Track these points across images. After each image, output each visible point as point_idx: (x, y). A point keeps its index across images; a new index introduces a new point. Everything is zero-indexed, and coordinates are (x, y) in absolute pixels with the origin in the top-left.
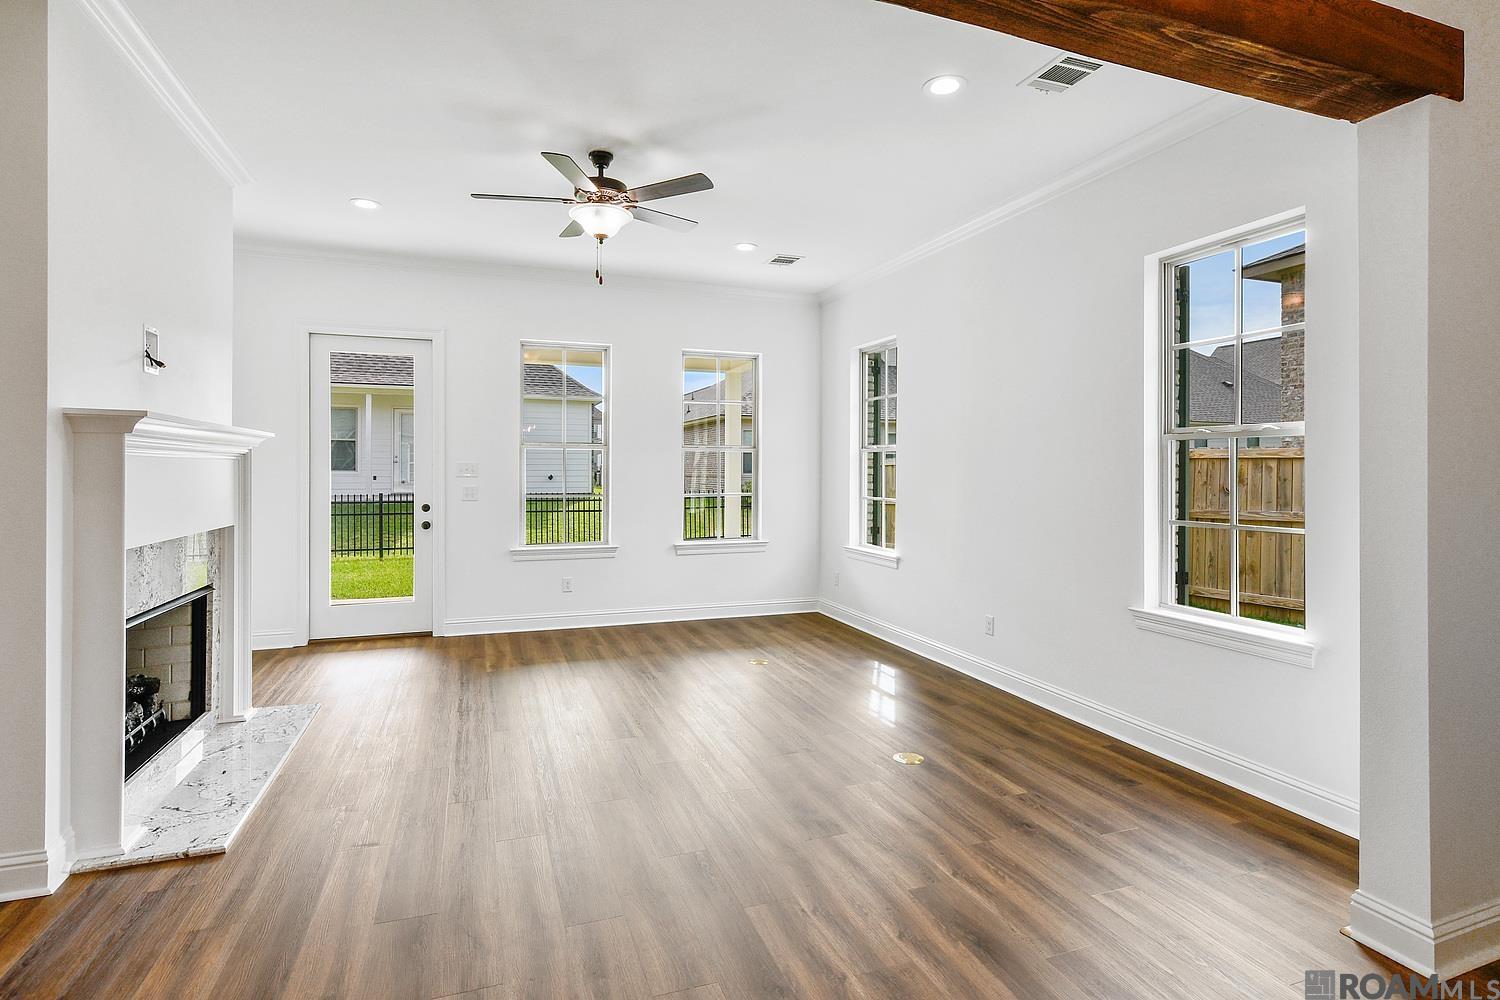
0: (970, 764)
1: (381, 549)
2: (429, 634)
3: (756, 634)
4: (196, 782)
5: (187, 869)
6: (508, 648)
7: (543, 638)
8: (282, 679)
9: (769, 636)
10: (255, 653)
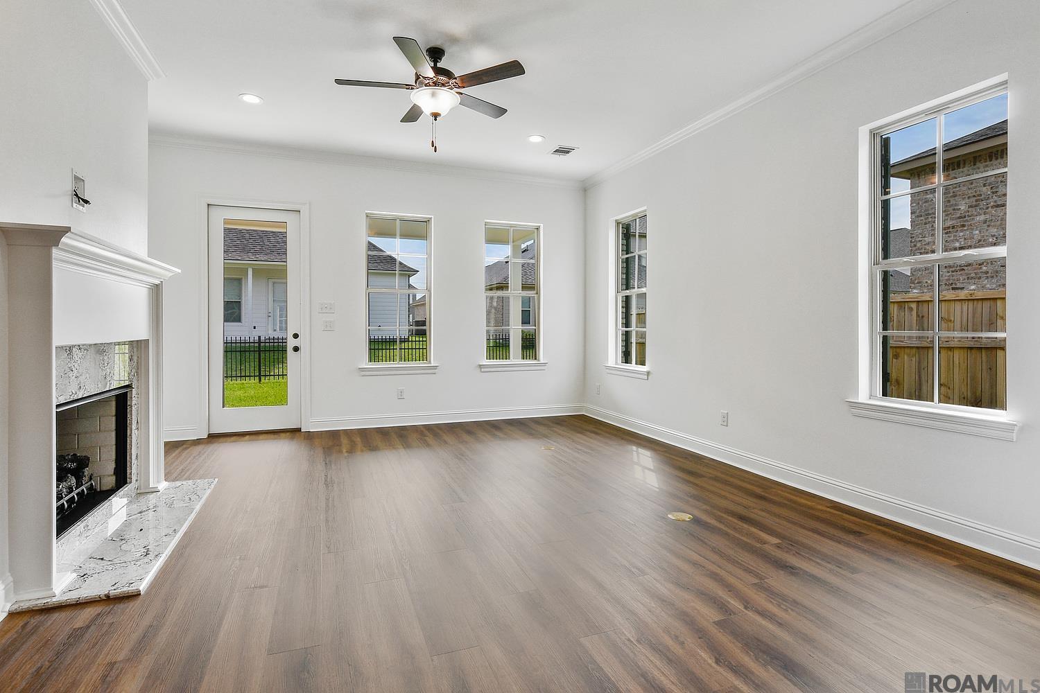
0: (730, 520)
1: (260, 376)
2: (299, 430)
3: (542, 429)
4: (120, 537)
5: (107, 609)
6: (359, 439)
7: (384, 433)
8: (188, 462)
9: (553, 431)
10: (166, 444)
